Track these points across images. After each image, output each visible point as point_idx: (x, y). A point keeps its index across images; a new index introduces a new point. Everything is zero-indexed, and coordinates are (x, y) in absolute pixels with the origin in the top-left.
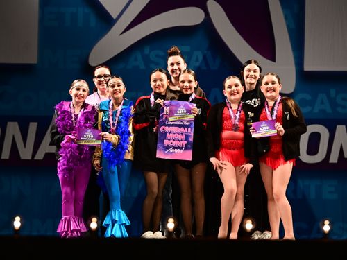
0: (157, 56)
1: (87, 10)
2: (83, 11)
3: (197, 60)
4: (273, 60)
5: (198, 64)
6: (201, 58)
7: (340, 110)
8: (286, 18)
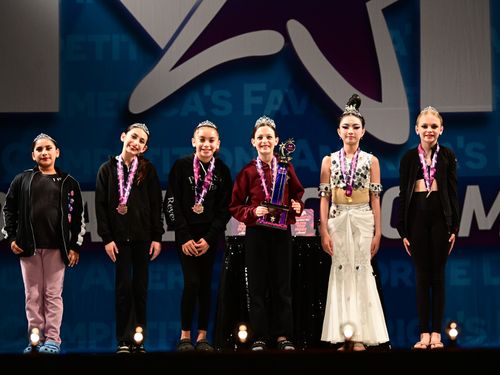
0: (222, 98)
1: (125, 38)
2: (119, 39)
3: (276, 102)
4: (379, 99)
5: (277, 108)
6: (280, 99)
7: (471, 165)
8: (394, 42)
